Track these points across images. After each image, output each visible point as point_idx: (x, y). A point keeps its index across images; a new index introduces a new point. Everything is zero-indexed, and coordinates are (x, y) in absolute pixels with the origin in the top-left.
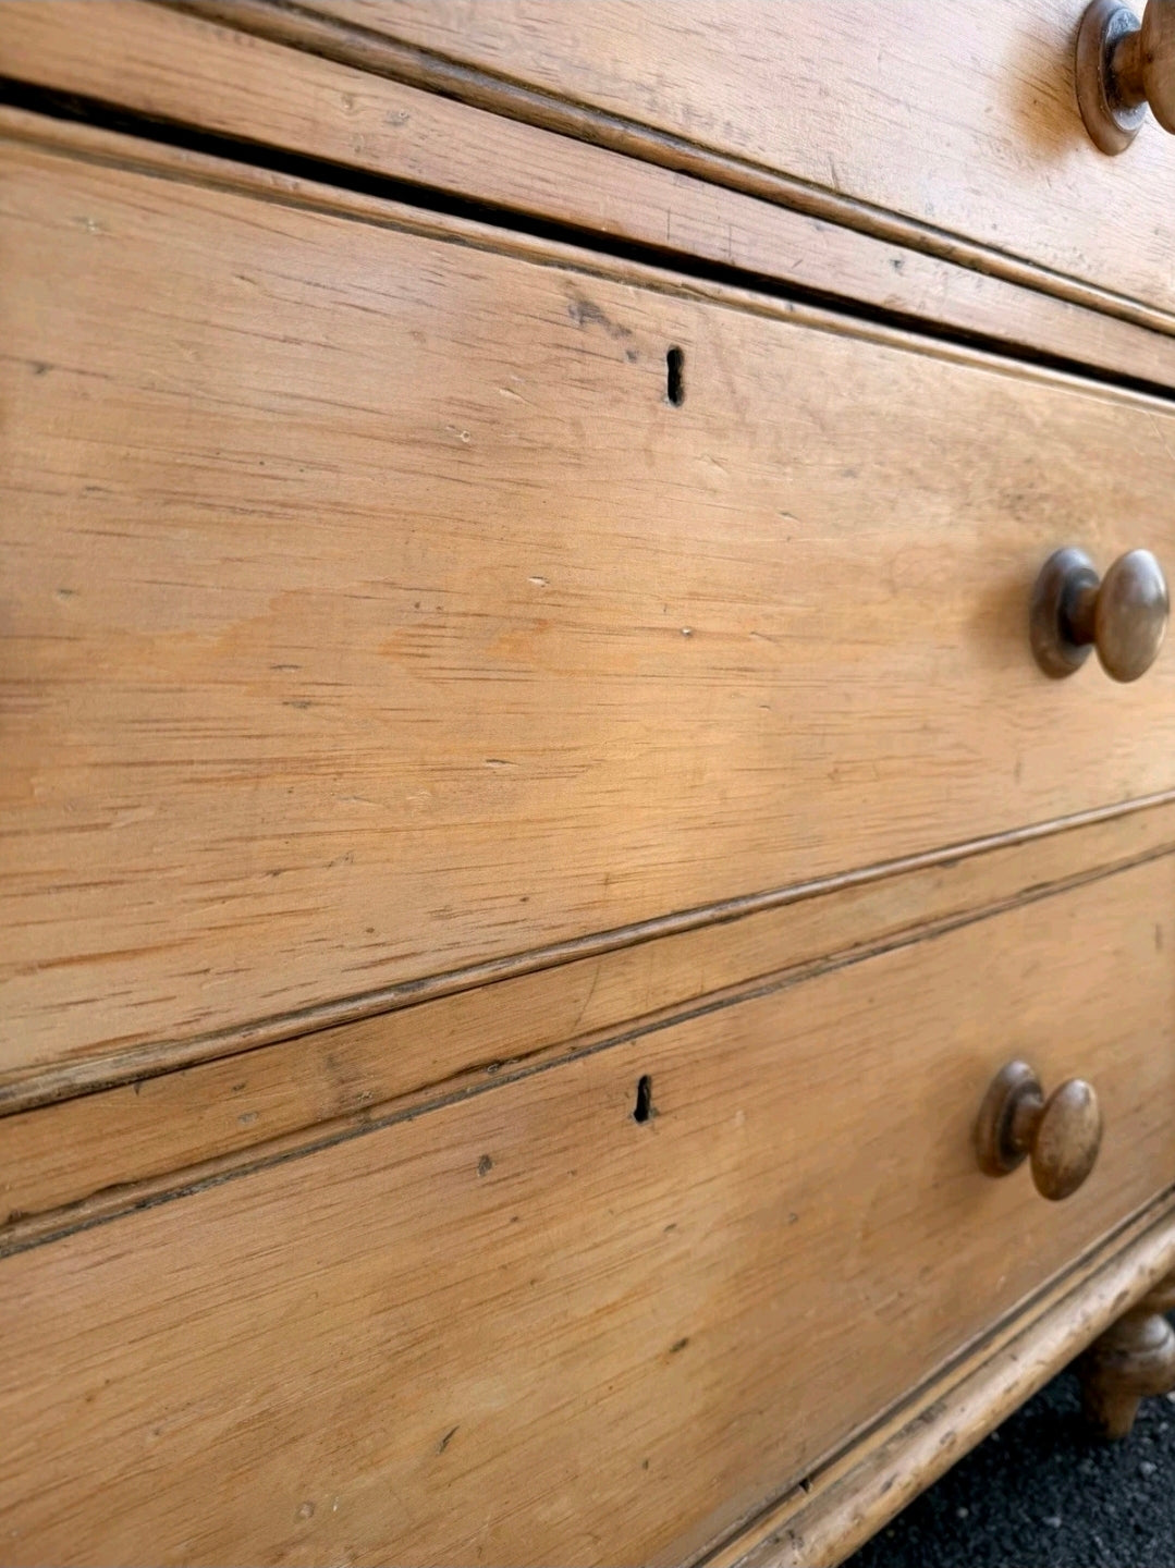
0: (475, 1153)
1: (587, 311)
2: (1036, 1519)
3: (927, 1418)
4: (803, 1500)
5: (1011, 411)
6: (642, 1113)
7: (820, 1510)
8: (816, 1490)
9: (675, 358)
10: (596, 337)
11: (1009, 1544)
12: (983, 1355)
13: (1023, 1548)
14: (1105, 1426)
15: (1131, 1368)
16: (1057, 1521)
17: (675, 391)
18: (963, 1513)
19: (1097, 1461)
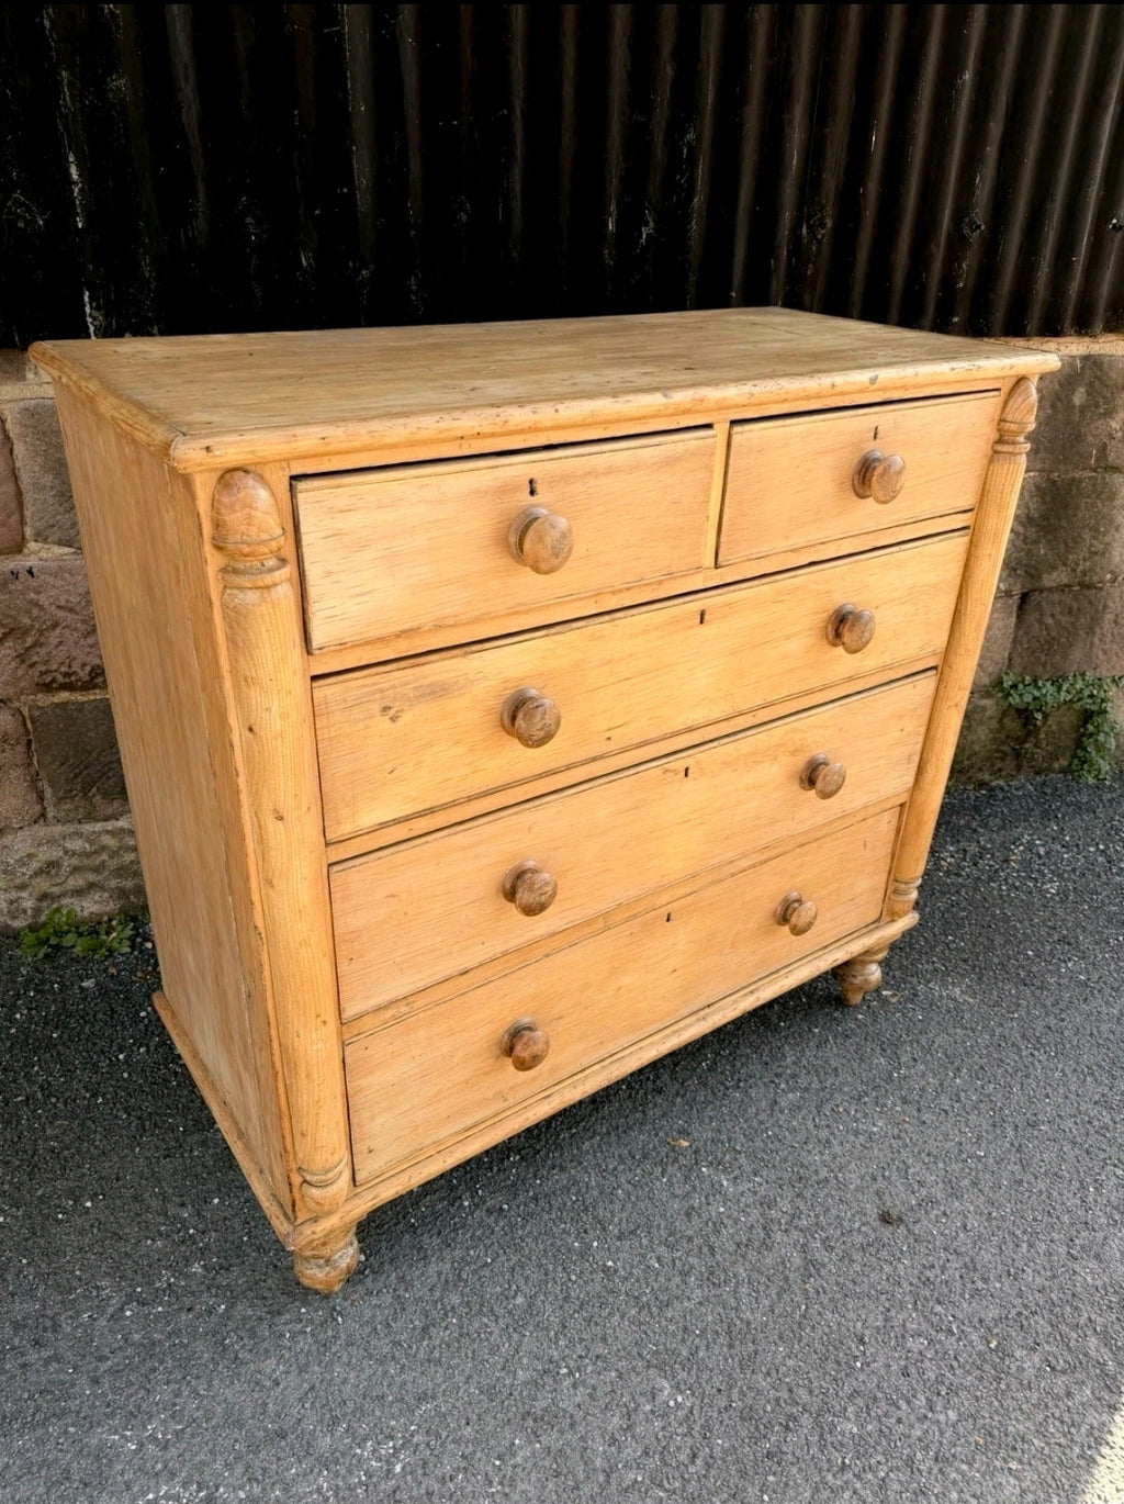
0: (629, 933)
1: (666, 771)
2: (810, 1029)
3: (752, 992)
4: (707, 1010)
5: (794, 731)
6: (668, 920)
7: (714, 1013)
8: (712, 1008)
9: (687, 770)
10: (669, 774)
11: (796, 1035)
12: (775, 976)
13: (801, 1037)
14: (848, 1001)
15: (857, 981)
16: (817, 1031)
17: (686, 775)
18: (782, 1024)
19: (842, 1013)
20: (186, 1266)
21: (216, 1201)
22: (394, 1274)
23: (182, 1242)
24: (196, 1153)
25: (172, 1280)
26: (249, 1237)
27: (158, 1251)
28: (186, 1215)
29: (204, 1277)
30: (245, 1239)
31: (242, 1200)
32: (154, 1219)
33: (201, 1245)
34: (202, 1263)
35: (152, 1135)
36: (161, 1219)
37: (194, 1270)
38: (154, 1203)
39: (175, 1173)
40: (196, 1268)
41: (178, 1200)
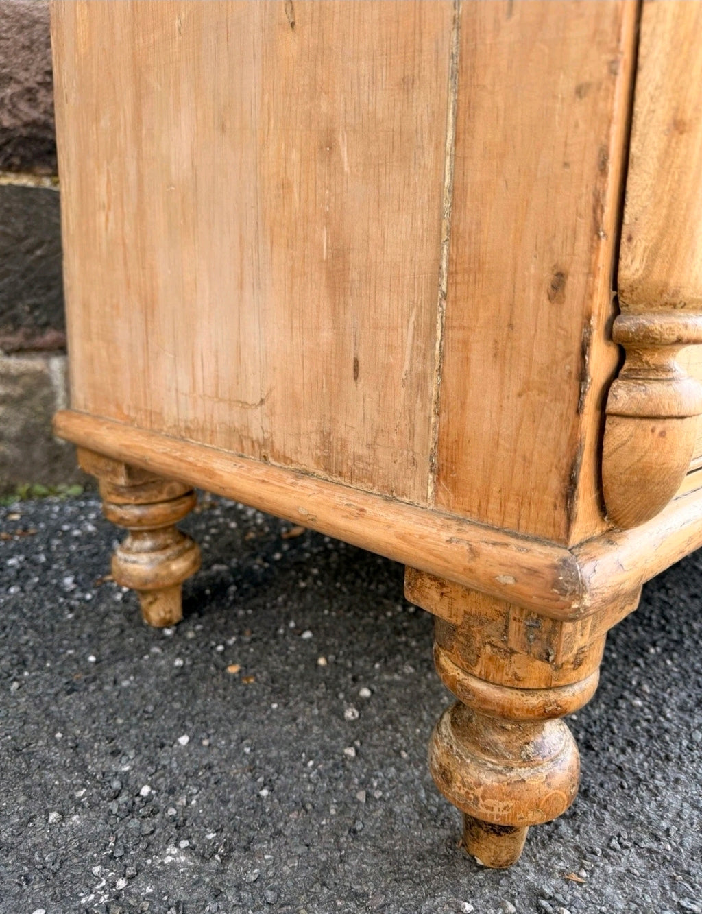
20: (148, 854)
21: (184, 740)
22: (607, 816)
23: (130, 811)
24: (125, 684)
25: (122, 883)
26: (271, 790)
27: (75, 831)
28: (126, 768)
29: (198, 870)
30: (264, 793)
31: (234, 737)
32: (59, 778)
33: (172, 811)
34: (184, 844)
35: (41, 668)
36: (76, 779)
37: (168, 859)
38: (55, 755)
39: (91, 709)
40: (173, 855)
41: (104, 746)
